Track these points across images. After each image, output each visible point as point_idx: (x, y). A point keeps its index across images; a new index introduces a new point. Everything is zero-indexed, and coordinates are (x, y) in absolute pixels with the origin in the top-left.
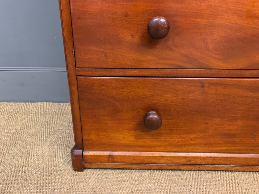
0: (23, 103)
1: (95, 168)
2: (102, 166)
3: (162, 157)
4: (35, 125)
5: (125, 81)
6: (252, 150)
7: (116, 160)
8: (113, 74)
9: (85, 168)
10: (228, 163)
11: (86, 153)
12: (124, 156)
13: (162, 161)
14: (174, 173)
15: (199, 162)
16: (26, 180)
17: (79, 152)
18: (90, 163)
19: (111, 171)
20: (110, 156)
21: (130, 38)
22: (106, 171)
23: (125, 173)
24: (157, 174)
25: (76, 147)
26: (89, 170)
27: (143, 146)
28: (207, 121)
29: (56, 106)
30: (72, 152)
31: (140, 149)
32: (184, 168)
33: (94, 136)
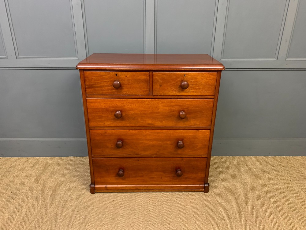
0: (59, 157)
1: (100, 192)
2: (102, 191)
3: (126, 187)
4: (70, 172)
5: (110, 159)
6: (162, 183)
7: (108, 189)
8: (106, 157)
9: (95, 192)
10: (153, 189)
11: (96, 186)
12: (111, 187)
13: (127, 188)
14: (132, 193)
15: (142, 188)
16: (71, 197)
17: (93, 186)
18: (97, 190)
19: (106, 194)
20: (106, 187)
21: (111, 146)
22: (104, 194)
23: (112, 194)
24: (125, 194)
25: (92, 184)
26: (97, 193)
27: (119, 183)
28: (142, 173)
29: (78, 159)
30: (90, 185)
31: (118, 184)
32: (136, 191)
33: (99, 179)
